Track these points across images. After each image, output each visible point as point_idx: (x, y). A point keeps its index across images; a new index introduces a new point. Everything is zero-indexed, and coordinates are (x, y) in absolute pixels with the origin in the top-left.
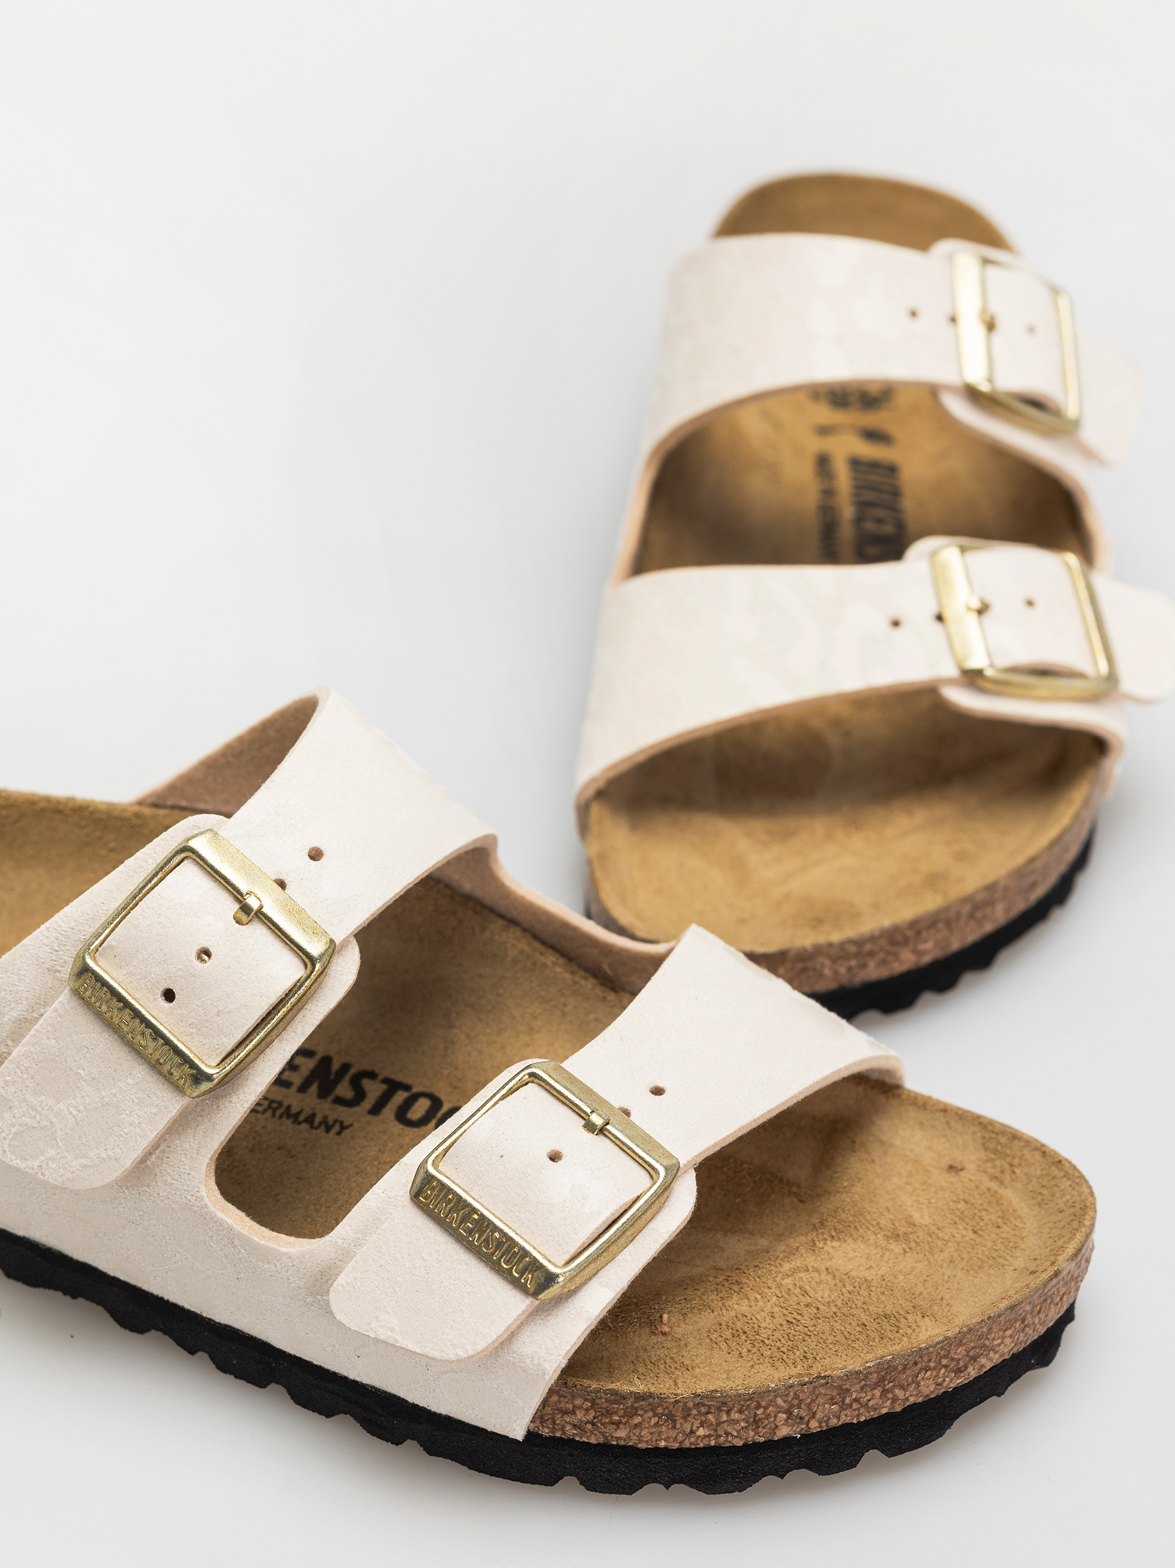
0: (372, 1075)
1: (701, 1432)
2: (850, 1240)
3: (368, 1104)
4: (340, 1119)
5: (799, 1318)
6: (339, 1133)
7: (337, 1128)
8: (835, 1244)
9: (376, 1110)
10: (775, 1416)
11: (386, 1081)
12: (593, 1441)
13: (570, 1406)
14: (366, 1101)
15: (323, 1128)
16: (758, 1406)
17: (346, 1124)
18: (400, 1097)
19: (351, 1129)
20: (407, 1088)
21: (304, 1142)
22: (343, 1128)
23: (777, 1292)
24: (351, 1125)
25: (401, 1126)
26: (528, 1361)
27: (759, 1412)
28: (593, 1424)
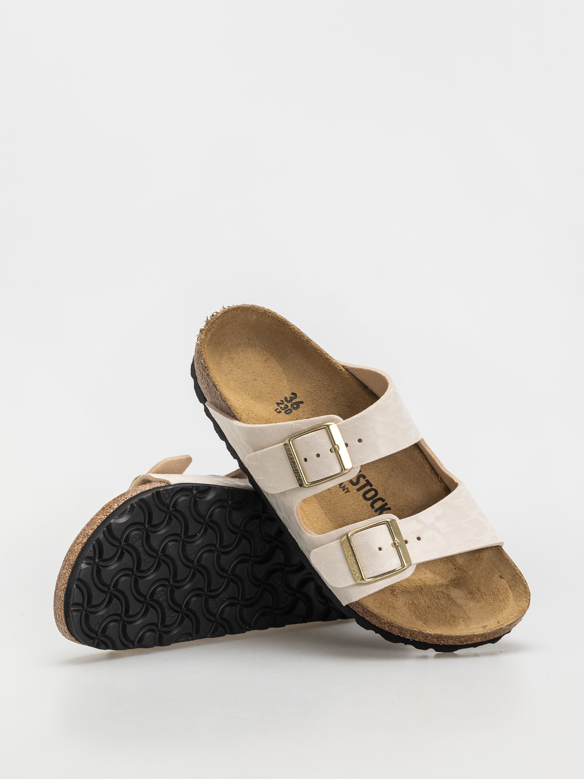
0: (364, 477)
1: (387, 628)
2: (458, 589)
3: (358, 487)
4: (348, 488)
5: (432, 606)
6: (346, 493)
7: (346, 491)
8: (453, 588)
9: (358, 490)
10: (407, 634)
11: (367, 481)
12: (361, 615)
13: (358, 607)
14: (358, 485)
15: (342, 489)
16: (403, 630)
17: (349, 490)
18: (368, 488)
19: (349, 492)
20: (371, 485)
21: (336, 491)
22: (348, 491)
23: (431, 595)
24: (350, 491)
25: (363, 498)
26: (350, 595)
27: (403, 632)
28: (362, 613)
